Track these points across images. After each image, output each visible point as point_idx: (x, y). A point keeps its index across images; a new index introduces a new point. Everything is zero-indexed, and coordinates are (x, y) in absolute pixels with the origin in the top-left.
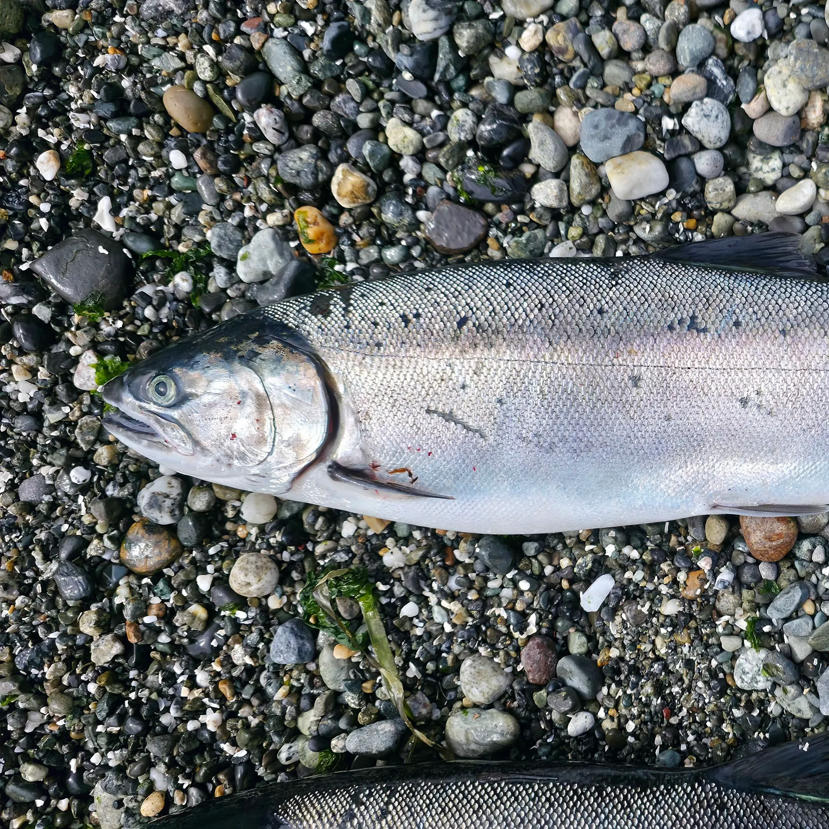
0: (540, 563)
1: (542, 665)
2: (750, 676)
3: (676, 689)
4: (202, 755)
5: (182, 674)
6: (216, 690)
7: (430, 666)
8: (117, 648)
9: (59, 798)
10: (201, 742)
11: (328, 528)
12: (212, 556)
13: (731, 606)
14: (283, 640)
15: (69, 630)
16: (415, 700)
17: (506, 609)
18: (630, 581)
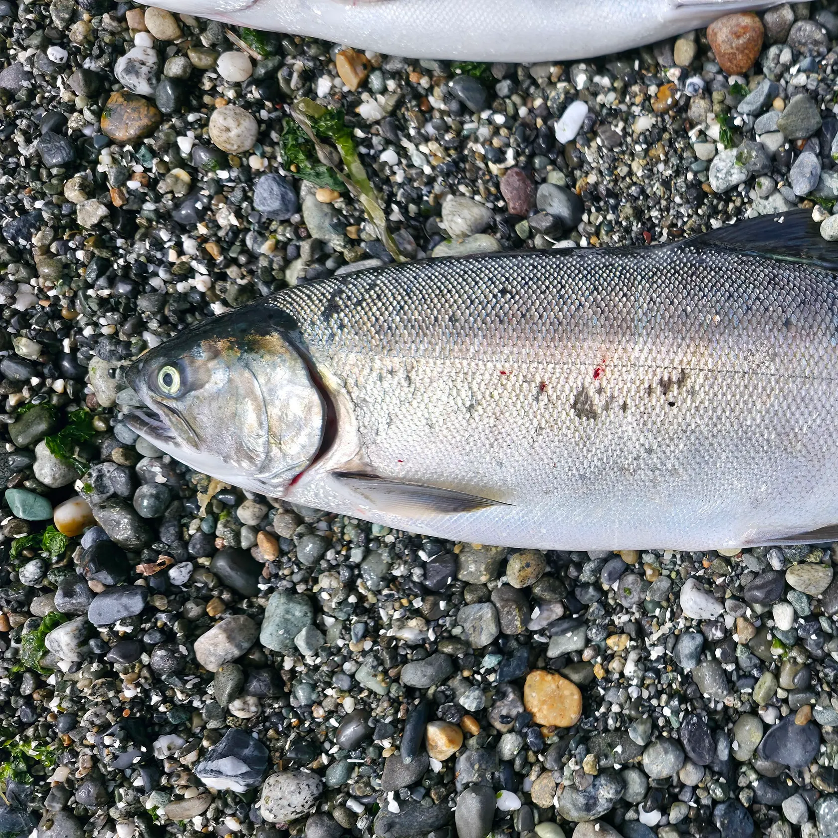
0: (515, 105)
1: (522, 193)
2: (724, 171)
3: (654, 213)
4: (194, 315)
5: (170, 240)
6: (204, 251)
7: (412, 208)
8: (102, 211)
9: (55, 379)
10: (191, 304)
11: (304, 85)
12: (191, 124)
13: (702, 111)
14: (265, 187)
15: (54, 199)
16: (400, 235)
17: (483, 145)
18: (603, 106)
